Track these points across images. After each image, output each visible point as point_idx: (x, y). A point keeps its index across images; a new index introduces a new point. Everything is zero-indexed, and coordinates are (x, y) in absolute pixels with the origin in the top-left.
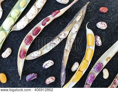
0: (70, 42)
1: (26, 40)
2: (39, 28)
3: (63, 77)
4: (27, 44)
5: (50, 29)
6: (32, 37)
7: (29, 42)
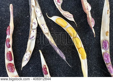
0: (43, 25)
1: (9, 70)
2: (8, 52)
3: (60, 53)
4: (13, 72)
5: (18, 45)
6: (11, 63)
7: (13, 69)
